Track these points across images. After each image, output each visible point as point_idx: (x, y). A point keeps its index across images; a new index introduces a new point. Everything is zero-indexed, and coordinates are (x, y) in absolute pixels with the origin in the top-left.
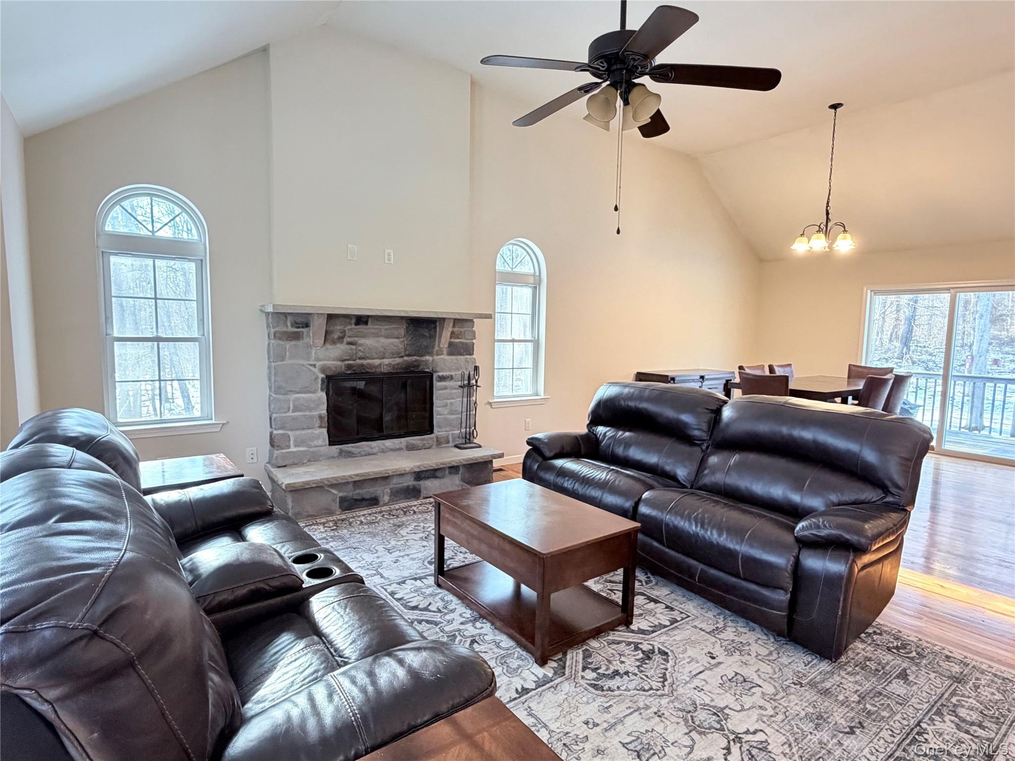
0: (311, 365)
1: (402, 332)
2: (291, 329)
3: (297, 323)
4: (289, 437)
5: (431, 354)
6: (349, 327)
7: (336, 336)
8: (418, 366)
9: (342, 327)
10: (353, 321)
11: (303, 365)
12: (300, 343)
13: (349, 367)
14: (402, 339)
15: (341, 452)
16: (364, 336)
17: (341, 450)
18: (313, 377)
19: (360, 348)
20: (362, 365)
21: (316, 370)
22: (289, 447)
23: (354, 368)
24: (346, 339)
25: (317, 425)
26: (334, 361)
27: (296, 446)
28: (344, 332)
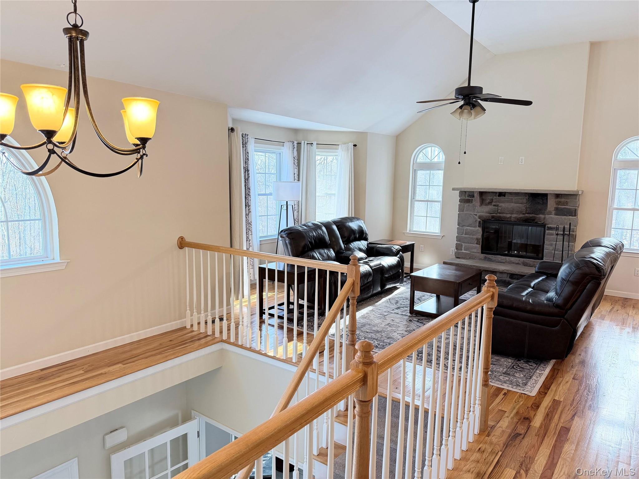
0: (474, 214)
1: (525, 201)
2: (467, 198)
3: (470, 195)
4: (462, 245)
5: (543, 214)
6: (495, 197)
7: (487, 202)
8: (534, 220)
9: (492, 198)
10: (498, 194)
11: (471, 214)
12: (471, 205)
13: (493, 217)
14: (525, 205)
15: (485, 258)
16: (503, 202)
17: (485, 256)
18: (474, 220)
19: (499, 208)
20: (500, 217)
21: (477, 217)
22: (462, 250)
23: (495, 218)
24: (494, 203)
25: (476, 243)
26: (486, 213)
27: (464, 250)
28: (492, 200)
